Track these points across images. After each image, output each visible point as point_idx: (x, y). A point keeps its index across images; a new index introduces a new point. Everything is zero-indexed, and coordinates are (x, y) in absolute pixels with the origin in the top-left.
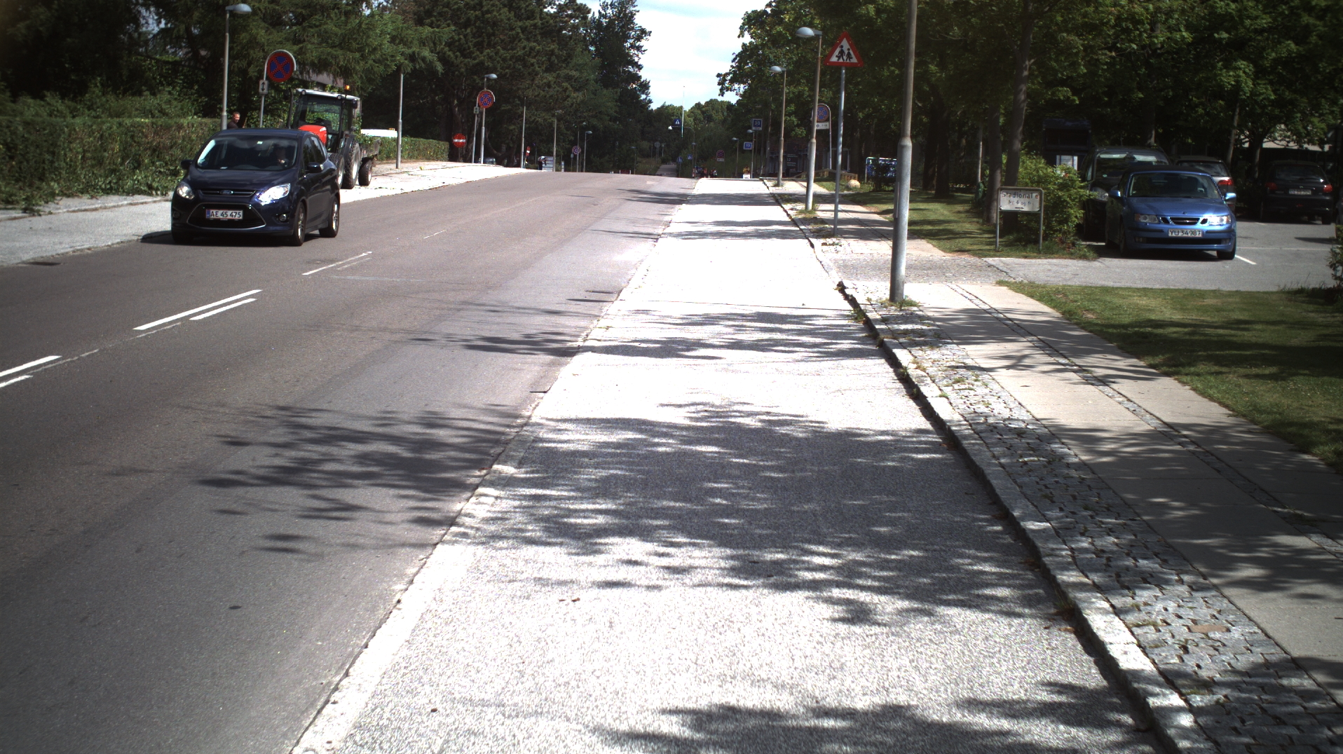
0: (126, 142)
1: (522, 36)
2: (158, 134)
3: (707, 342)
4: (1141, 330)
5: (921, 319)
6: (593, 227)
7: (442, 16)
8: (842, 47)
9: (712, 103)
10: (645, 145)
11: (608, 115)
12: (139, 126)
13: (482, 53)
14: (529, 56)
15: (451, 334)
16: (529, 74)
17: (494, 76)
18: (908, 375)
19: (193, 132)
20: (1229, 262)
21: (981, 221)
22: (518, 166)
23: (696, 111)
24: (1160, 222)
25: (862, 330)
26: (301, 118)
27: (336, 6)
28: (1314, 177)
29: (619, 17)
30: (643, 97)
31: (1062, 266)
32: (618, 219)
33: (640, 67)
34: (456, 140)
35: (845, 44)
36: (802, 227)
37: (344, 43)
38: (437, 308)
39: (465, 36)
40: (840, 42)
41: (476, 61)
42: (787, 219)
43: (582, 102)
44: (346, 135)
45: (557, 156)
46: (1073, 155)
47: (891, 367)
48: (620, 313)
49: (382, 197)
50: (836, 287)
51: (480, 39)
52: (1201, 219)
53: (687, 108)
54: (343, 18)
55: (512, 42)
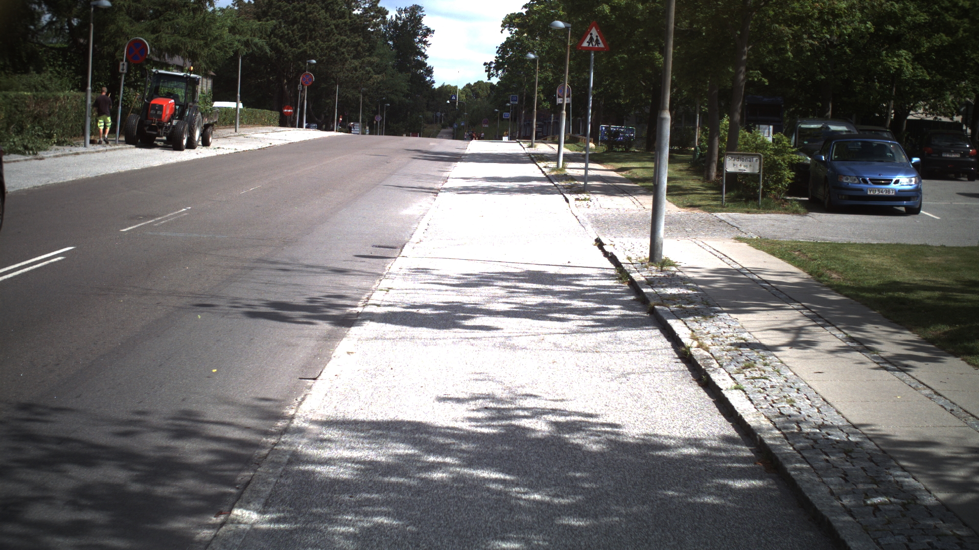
0: (11, 111)
1: (335, 31)
2: (38, 105)
3: (483, 307)
4: (896, 295)
5: (682, 281)
6: (385, 183)
7: (275, 16)
8: (591, 34)
9: (479, 83)
10: (429, 114)
11: (402, 93)
12: (22, 98)
13: (305, 44)
14: (340, 46)
15: (237, 299)
16: (340, 60)
17: (314, 61)
18: (691, 355)
19: (67, 103)
20: (916, 216)
21: (701, 178)
22: (333, 130)
23: (467, 89)
24: (860, 183)
25: (628, 292)
26: (156, 93)
27: (186, 5)
28: (961, 143)
29: (410, 19)
30: (428, 78)
31: (782, 222)
32: (405, 175)
33: (426, 57)
34: (286, 111)
35: (594, 32)
36: (556, 183)
37: (192, 33)
38: (232, 267)
39: (293, 31)
40: (591, 30)
41: (301, 50)
42: (542, 176)
43: (382, 81)
44: (190, 106)
45: (362, 122)
46: (769, 125)
47: (669, 340)
48: (401, 272)
49: (218, 156)
50: (594, 243)
51: (304, 33)
52: (894, 180)
53: (460, 87)
54: (191, 14)
55: (328, 35)
